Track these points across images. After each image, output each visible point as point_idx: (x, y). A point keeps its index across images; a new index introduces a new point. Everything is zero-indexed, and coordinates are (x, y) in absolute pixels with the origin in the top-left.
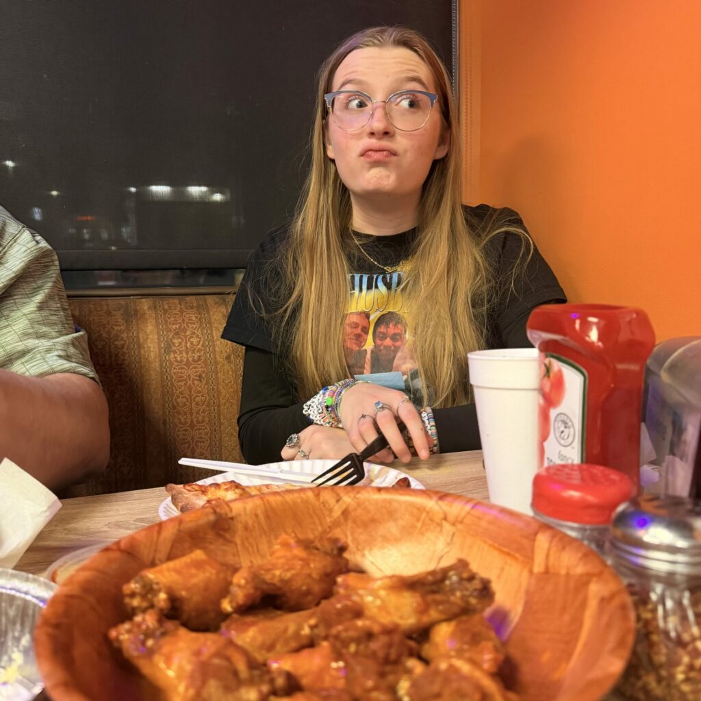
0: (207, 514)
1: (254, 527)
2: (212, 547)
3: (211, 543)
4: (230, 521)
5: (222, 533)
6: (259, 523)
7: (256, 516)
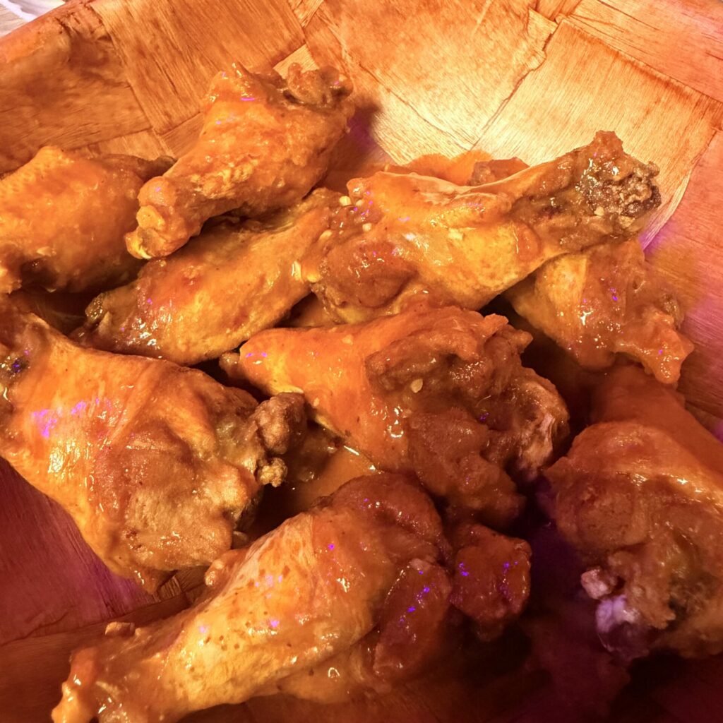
0: (49, 38)
1: (157, 47)
2: (81, 102)
3: (77, 96)
4: (103, 43)
5: (94, 70)
6: (165, 39)
7: (156, 24)
